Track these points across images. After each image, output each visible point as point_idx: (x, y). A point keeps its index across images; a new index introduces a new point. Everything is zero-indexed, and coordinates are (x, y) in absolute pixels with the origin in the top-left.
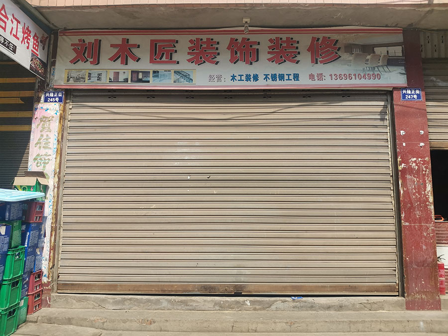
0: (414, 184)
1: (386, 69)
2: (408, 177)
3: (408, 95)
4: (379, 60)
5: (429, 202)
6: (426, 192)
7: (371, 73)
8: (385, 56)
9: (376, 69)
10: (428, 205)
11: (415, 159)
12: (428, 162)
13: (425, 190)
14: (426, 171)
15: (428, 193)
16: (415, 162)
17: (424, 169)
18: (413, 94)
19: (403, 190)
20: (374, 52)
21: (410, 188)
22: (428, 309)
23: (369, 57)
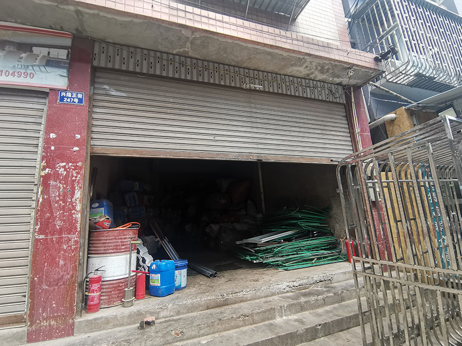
0: (59, 191)
1: (43, 69)
2: (52, 183)
3: (68, 98)
4: (36, 60)
5: (76, 210)
6: (74, 199)
7: (23, 71)
8: (44, 57)
9: (30, 68)
10: (74, 213)
11: (64, 164)
12: (81, 168)
13: (73, 197)
14: (76, 177)
15: (76, 200)
16: (64, 167)
17: (75, 175)
18: (74, 98)
19: (43, 198)
20: (31, 51)
21: (53, 195)
22: (57, 338)
23: (23, 55)
